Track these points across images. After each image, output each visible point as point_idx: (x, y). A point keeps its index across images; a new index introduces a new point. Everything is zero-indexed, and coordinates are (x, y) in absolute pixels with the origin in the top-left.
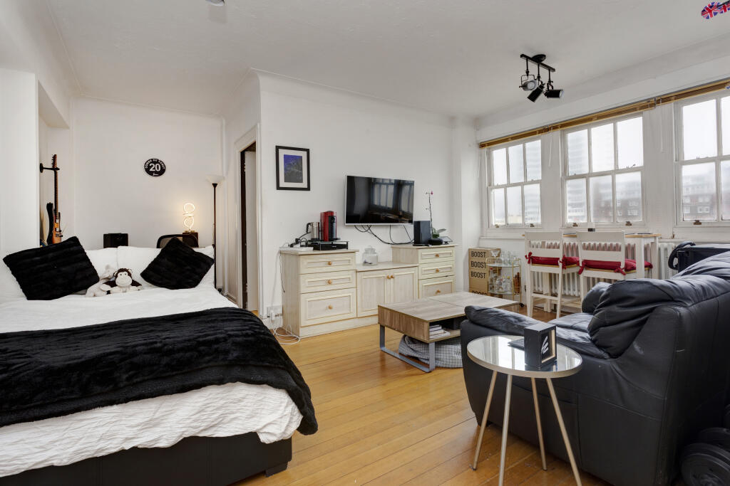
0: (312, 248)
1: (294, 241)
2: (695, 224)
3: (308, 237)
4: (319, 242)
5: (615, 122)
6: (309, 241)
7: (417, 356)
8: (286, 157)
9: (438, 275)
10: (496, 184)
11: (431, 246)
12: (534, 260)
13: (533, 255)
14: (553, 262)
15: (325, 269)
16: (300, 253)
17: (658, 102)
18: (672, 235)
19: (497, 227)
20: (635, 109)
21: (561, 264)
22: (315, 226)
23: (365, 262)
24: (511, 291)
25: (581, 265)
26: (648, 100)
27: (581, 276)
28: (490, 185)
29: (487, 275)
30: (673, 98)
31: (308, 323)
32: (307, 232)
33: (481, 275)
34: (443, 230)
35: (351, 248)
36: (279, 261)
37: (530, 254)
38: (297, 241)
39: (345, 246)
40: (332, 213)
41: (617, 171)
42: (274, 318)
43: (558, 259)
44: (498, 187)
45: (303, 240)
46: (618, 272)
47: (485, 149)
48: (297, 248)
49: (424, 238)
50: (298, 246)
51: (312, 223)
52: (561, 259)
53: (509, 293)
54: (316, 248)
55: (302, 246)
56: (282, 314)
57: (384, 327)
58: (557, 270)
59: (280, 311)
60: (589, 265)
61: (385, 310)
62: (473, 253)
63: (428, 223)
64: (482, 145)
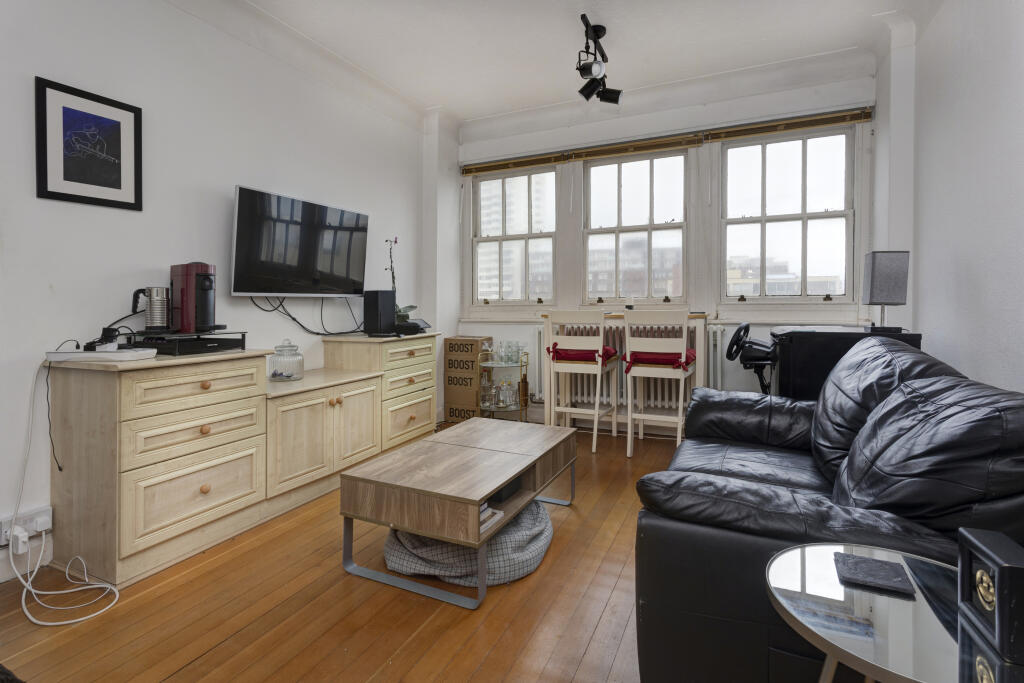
0: (155, 351)
1: (98, 335)
2: (739, 300)
3: (136, 325)
4: (168, 337)
5: (651, 158)
6: (140, 333)
7: (437, 572)
8: (69, 115)
9: (412, 388)
10: (484, 235)
11: (403, 337)
12: (560, 355)
13: (558, 347)
14: (587, 356)
15: (191, 401)
16: (121, 366)
17: (707, 138)
18: (715, 315)
19: (486, 302)
20: (679, 143)
21: (600, 360)
22: (158, 298)
23: (275, 375)
24: (516, 404)
25: (628, 359)
26: (696, 133)
27: (629, 376)
28: (475, 236)
29: (475, 382)
30: (723, 135)
31: (142, 543)
32: (135, 311)
33: (463, 382)
34: (412, 307)
35: (251, 347)
36: (43, 389)
37: (555, 344)
38: (109, 335)
39: (240, 344)
40: (204, 266)
41: (651, 228)
42: (22, 550)
43: (597, 351)
44: (489, 239)
45: (122, 331)
46: (678, 367)
47: (469, 178)
48: (109, 354)
49: (383, 322)
50: (112, 346)
51: (150, 290)
52: (601, 353)
53: (513, 408)
54: (165, 349)
55: (121, 347)
56: (52, 532)
57: (351, 520)
58: (595, 369)
59: (44, 522)
60: (639, 359)
61: (361, 484)
62: (451, 346)
63: (391, 295)
64: (466, 170)
